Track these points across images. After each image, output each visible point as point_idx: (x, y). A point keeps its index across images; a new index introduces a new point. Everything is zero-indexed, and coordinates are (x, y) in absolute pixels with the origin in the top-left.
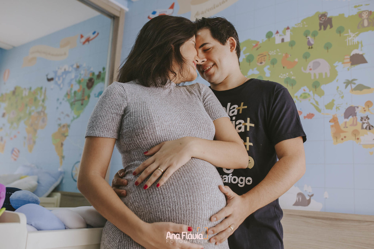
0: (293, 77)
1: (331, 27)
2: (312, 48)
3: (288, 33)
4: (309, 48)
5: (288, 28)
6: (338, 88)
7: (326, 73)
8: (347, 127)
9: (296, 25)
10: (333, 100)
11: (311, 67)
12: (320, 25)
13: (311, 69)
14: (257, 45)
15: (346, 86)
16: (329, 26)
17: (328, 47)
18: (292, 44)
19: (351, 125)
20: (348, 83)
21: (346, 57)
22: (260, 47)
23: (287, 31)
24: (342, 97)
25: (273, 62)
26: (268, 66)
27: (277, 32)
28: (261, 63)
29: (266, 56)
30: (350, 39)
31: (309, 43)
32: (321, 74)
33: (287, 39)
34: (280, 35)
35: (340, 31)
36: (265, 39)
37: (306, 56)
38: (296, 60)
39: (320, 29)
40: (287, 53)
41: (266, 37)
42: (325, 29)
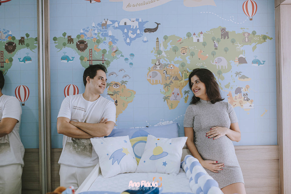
0: (205, 66)
1: (228, 38)
2: (217, 49)
3: (202, 36)
4: (215, 49)
5: (202, 33)
6: (232, 76)
7: (225, 66)
8: (237, 99)
9: (206, 32)
10: (229, 83)
11: (216, 62)
12: (222, 35)
13: (216, 63)
14: (180, 40)
15: (236, 76)
16: (227, 37)
17: (226, 50)
18: (204, 44)
19: (238, 98)
20: (237, 74)
21: (236, 58)
22: (183, 42)
23: (201, 34)
24: (234, 82)
25: (192, 54)
26: (189, 57)
27: (194, 34)
28: (184, 54)
29: (187, 49)
30: (238, 47)
31: (215, 45)
32: (222, 67)
33: (201, 40)
34: (196, 37)
35: (233, 41)
36: (186, 37)
37: (213, 54)
38: (207, 55)
39: (222, 38)
40: (201, 50)
41: (187, 36)
42: (224, 38)
